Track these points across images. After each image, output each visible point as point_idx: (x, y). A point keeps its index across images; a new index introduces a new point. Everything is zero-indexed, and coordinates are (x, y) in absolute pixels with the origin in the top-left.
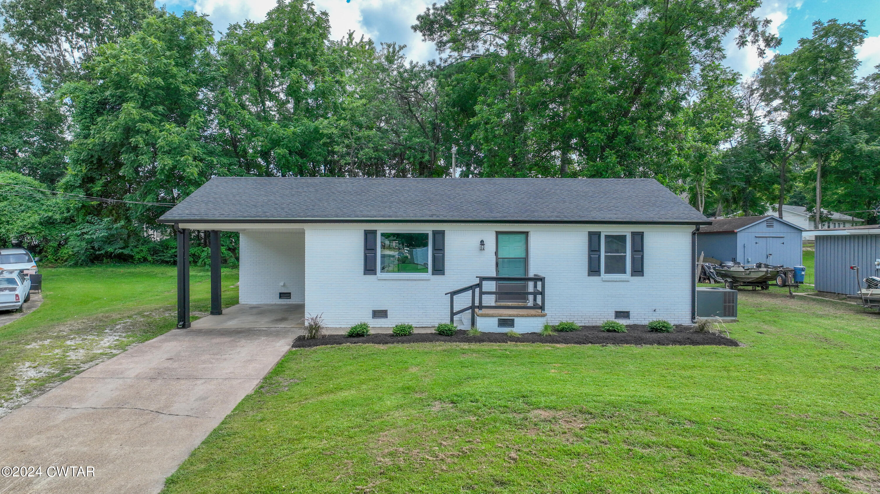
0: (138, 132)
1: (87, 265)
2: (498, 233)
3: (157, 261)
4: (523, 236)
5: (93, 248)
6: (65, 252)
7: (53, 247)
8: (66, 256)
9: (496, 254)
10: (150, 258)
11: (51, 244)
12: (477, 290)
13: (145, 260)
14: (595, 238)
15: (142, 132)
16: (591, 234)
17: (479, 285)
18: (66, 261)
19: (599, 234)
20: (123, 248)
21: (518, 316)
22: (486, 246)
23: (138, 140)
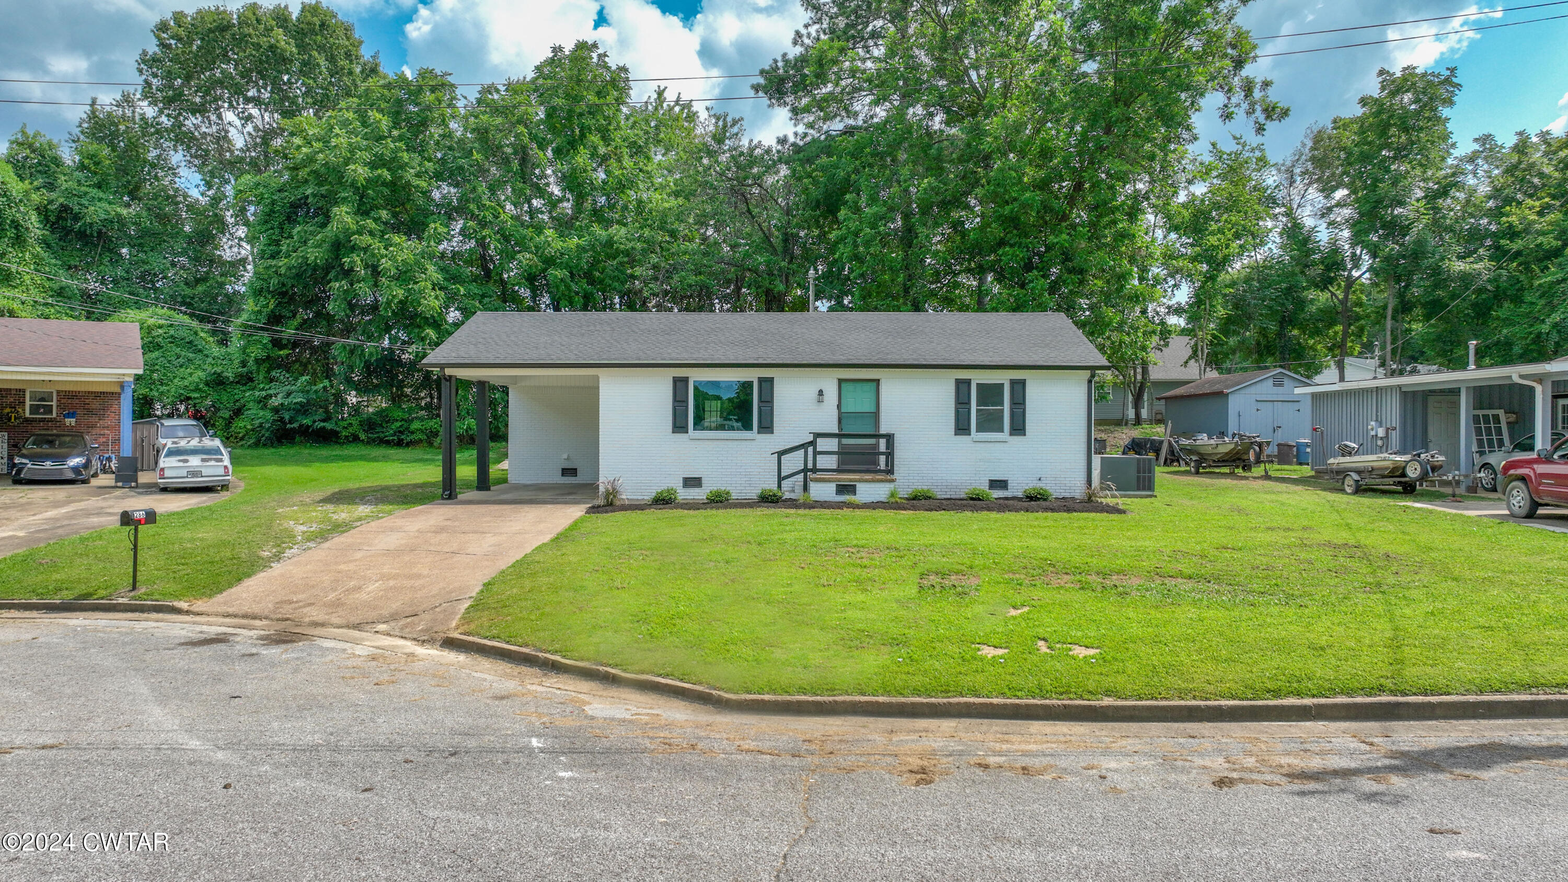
0: (353, 248)
1: (272, 446)
2: (840, 381)
3: (374, 440)
4: (875, 384)
5: (282, 420)
6: (241, 424)
7: (224, 418)
8: (243, 431)
9: (839, 407)
10: (363, 436)
11: (221, 414)
12: (810, 449)
13: (355, 439)
14: (963, 387)
15: (361, 249)
16: (959, 382)
17: (813, 443)
18: (242, 439)
19: (968, 382)
20: (324, 421)
21: (860, 481)
22: (826, 397)
23: (355, 260)
